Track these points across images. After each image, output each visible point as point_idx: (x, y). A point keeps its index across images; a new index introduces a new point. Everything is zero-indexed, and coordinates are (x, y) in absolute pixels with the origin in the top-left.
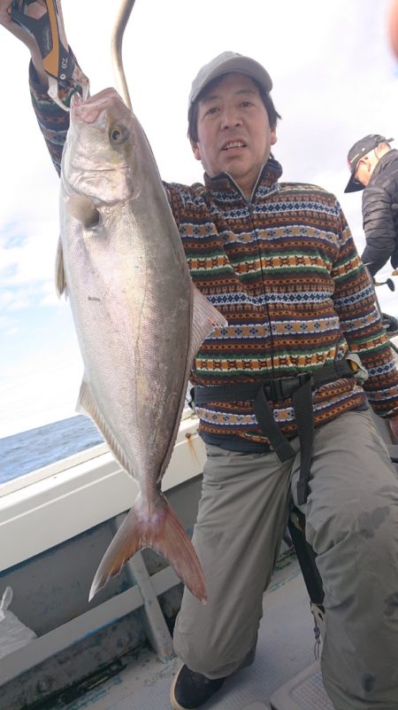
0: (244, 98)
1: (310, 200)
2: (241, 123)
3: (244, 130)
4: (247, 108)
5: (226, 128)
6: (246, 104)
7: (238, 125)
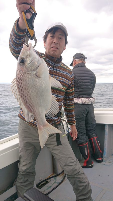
0: (60, 36)
1: (67, 72)
2: (58, 43)
3: (58, 45)
4: (61, 40)
5: (54, 43)
6: (60, 38)
7: (57, 43)
